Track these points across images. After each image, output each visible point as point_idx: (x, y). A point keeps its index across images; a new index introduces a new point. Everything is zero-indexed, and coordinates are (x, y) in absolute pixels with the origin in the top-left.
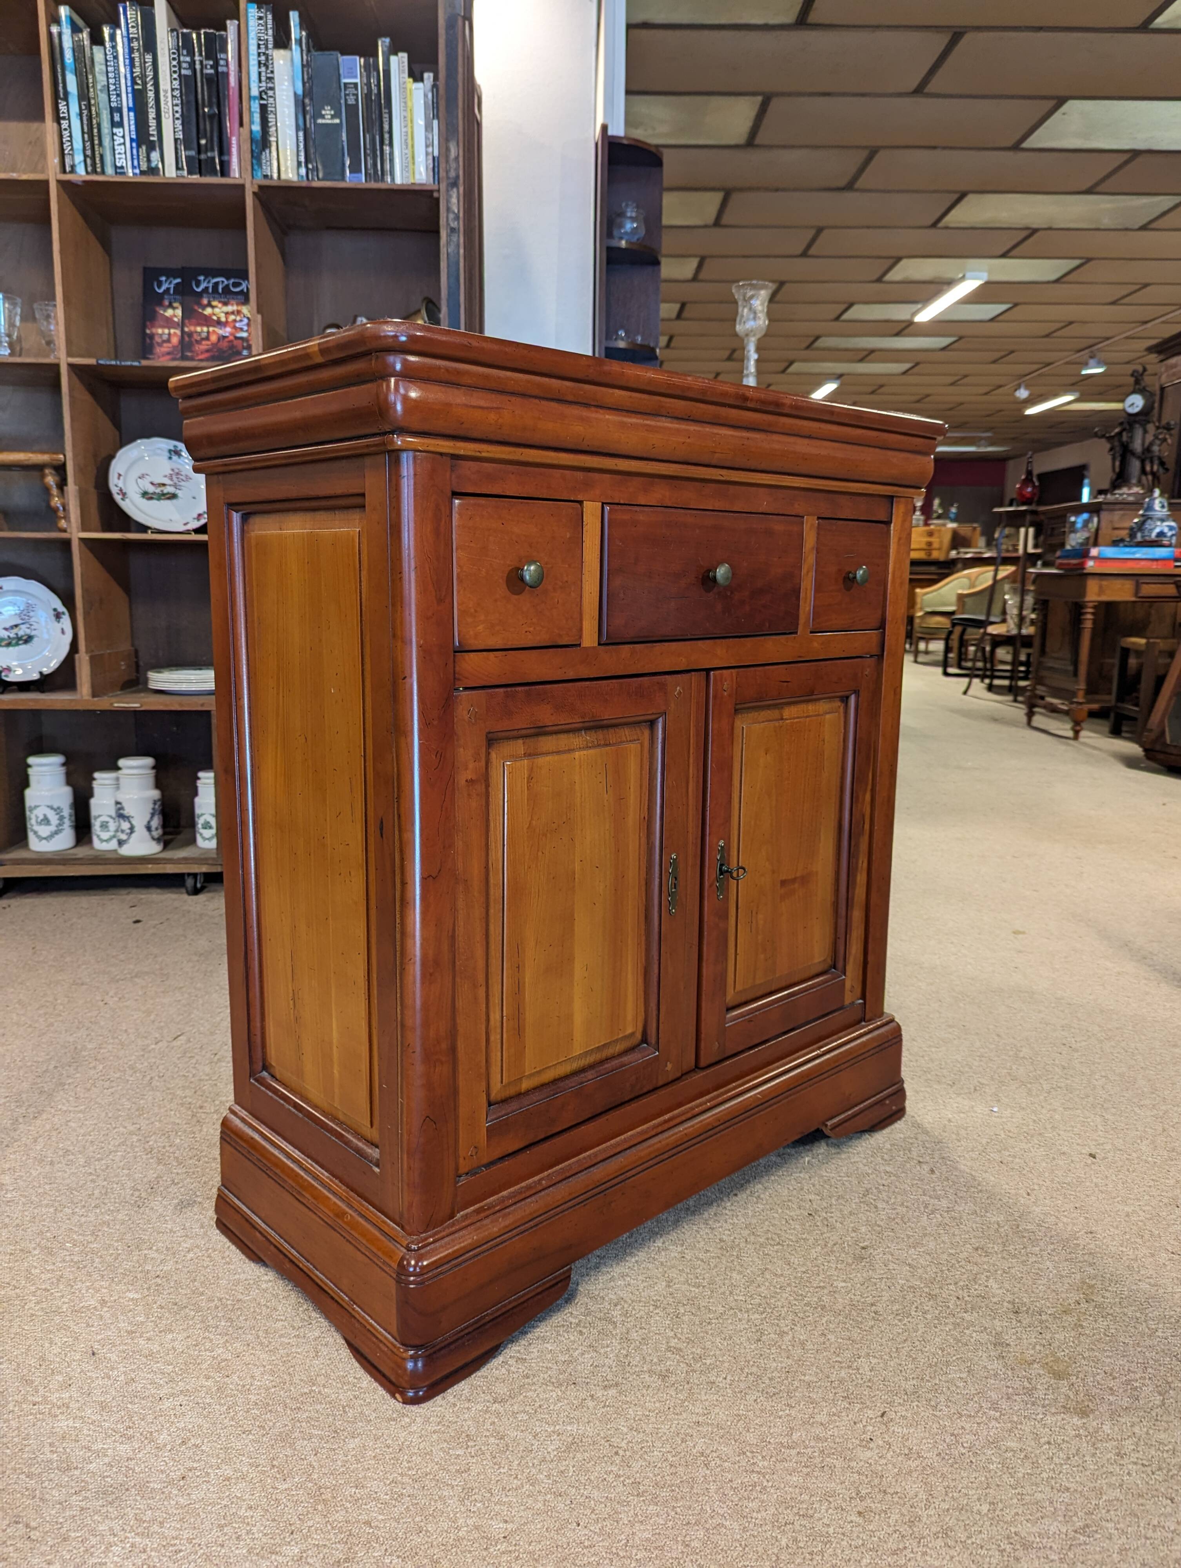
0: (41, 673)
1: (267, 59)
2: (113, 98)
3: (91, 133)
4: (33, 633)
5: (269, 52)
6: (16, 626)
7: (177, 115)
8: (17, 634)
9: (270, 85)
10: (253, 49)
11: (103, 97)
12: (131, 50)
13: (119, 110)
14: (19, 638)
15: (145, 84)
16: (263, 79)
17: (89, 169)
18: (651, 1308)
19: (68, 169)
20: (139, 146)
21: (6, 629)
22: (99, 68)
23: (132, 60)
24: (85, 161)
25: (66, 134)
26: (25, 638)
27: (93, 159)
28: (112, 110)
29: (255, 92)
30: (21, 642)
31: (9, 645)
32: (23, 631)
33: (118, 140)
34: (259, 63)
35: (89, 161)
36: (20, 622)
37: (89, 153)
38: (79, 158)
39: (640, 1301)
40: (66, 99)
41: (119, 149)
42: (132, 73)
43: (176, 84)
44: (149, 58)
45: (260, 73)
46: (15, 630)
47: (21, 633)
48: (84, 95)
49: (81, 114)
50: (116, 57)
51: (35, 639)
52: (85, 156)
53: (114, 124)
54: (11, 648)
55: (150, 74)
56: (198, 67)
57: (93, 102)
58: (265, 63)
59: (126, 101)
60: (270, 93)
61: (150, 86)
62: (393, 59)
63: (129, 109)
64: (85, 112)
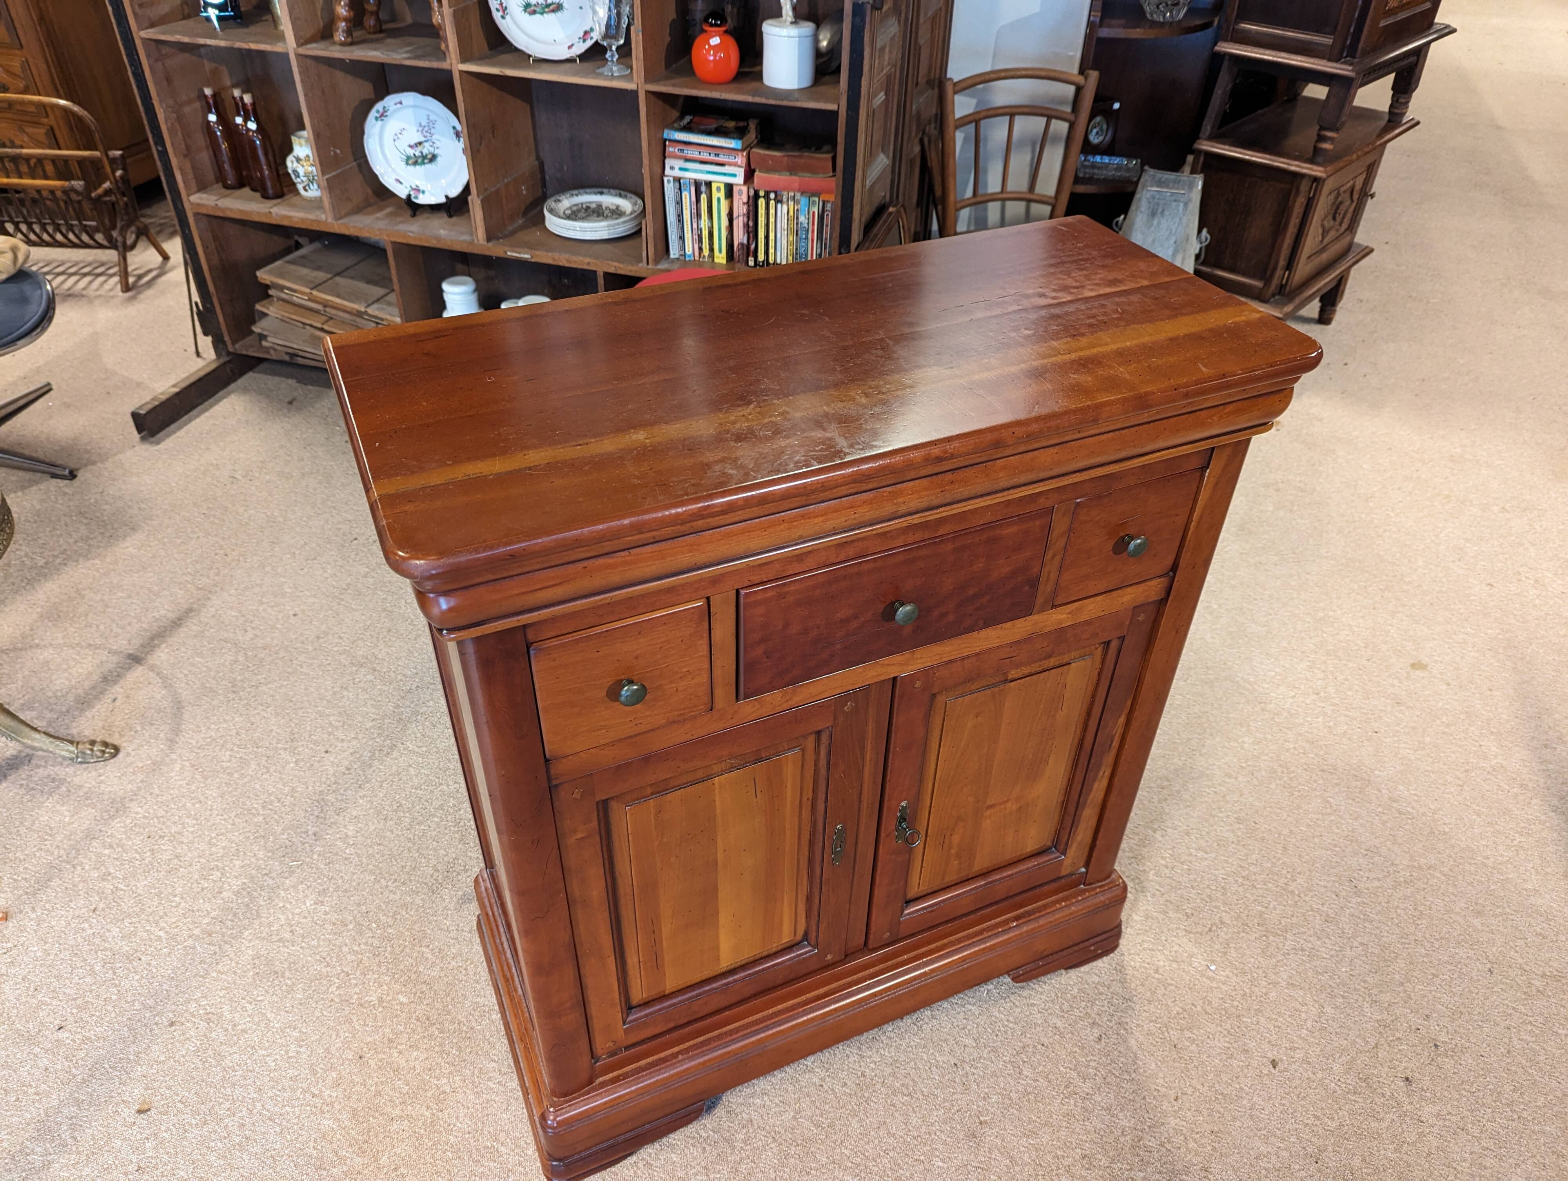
0: (447, 197)
4: (436, 152)
6: (420, 143)
8: (422, 153)
14: (424, 157)
18: (770, 1140)
21: (411, 146)
26: (429, 156)
30: (426, 161)
31: (415, 163)
32: (427, 149)
36: (423, 139)
39: (764, 1129)
46: (420, 148)
47: (425, 152)
51: (439, 159)
54: (418, 167)
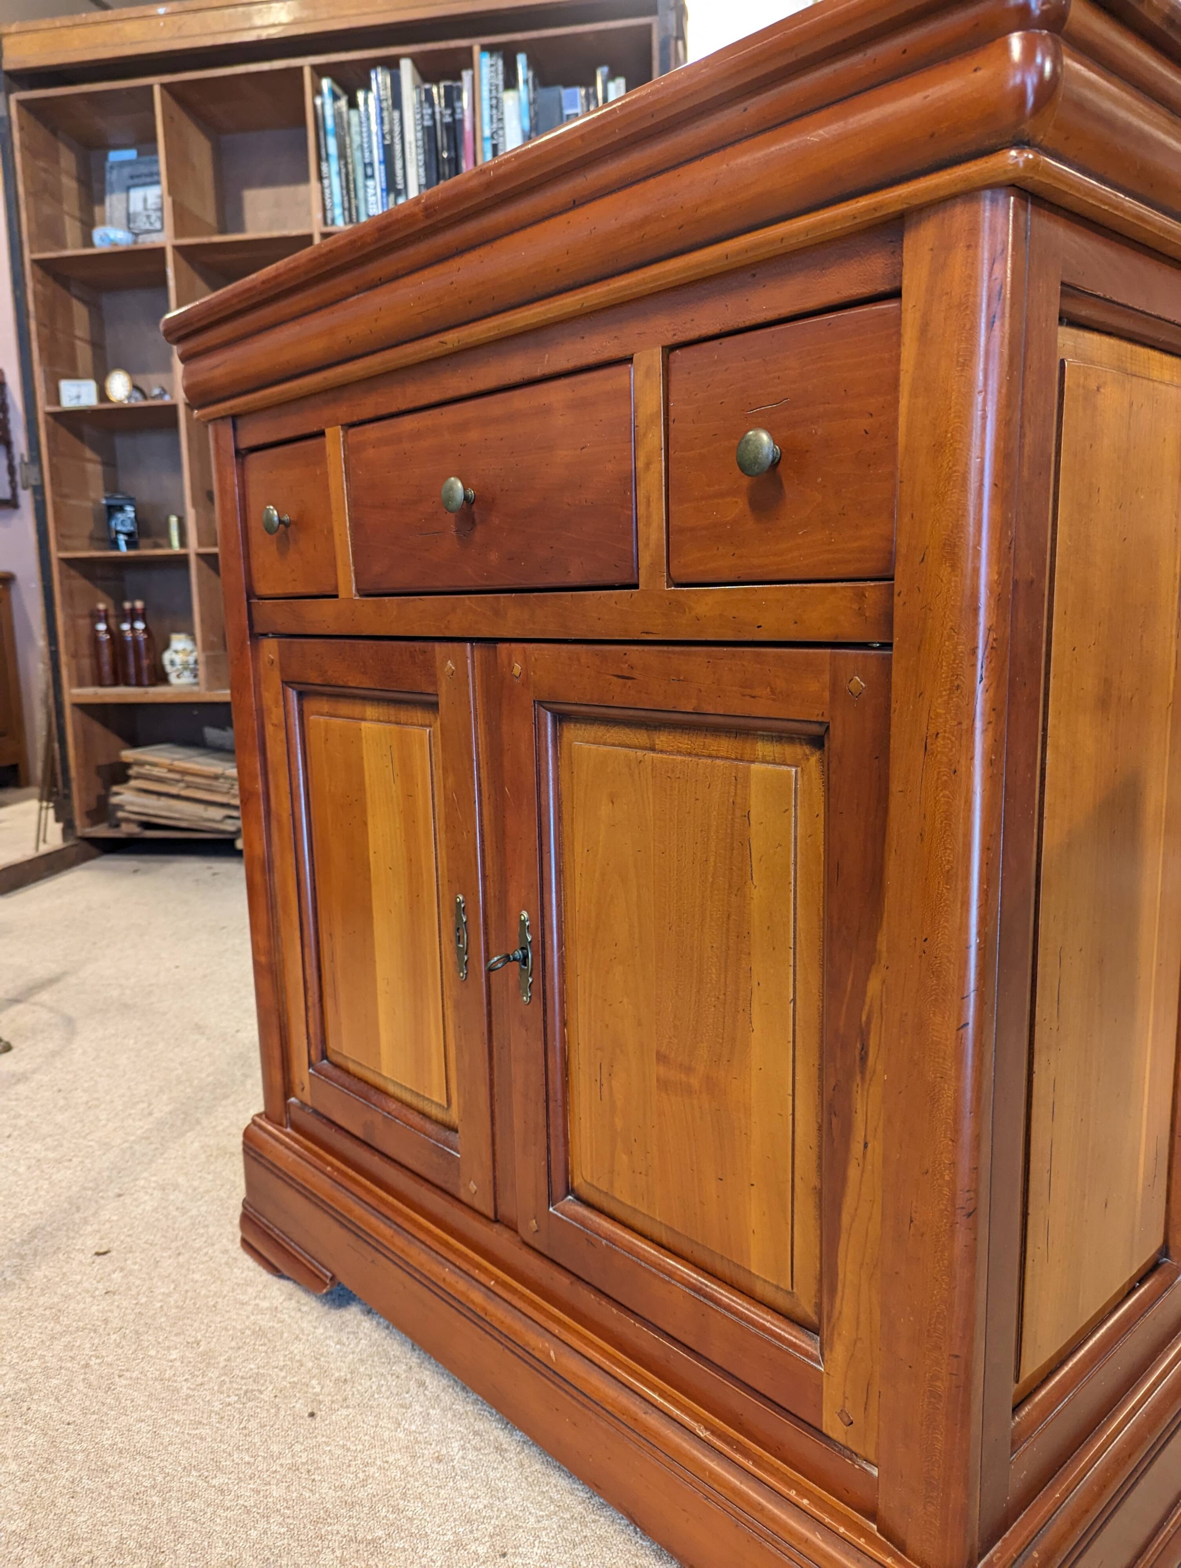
1: (498, 102)
2: (367, 154)
3: (349, 188)
5: (500, 95)
7: (421, 163)
9: (500, 126)
10: (485, 94)
11: (358, 154)
12: (381, 109)
13: (371, 164)
15: (392, 138)
16: (495, 120)
17: (347, 219)
19: (329, 221)
20: (388, 195)
22: (355, 129)
23: (382, 119)
24: (343, 214)
25: (327, 191)
27: (350, 210)
28: (365, 165)
29: (487, 133)
33: (371, 191)
34: (491, 107)
35: (347, 213)
37: (346, 205)
38: (338, 211)
40: (327, 159)
41: (371, 199)
42: (382, 130)
43: (420, 135)
44: (396, 114)
45: (491, 117)
48: (342, 155)
49: (340, 173)
50: (368, 119)
52: (344, 209)
53: (367, 177)
55: (397, 129)
56: (438, 117)
57: (349, 160)
58: (497, 105)
59: (377, 155)
60: (500, 132)
61: (397, 140)
62: (611, 86)
63: (380, 162)
64: (343, 171)
